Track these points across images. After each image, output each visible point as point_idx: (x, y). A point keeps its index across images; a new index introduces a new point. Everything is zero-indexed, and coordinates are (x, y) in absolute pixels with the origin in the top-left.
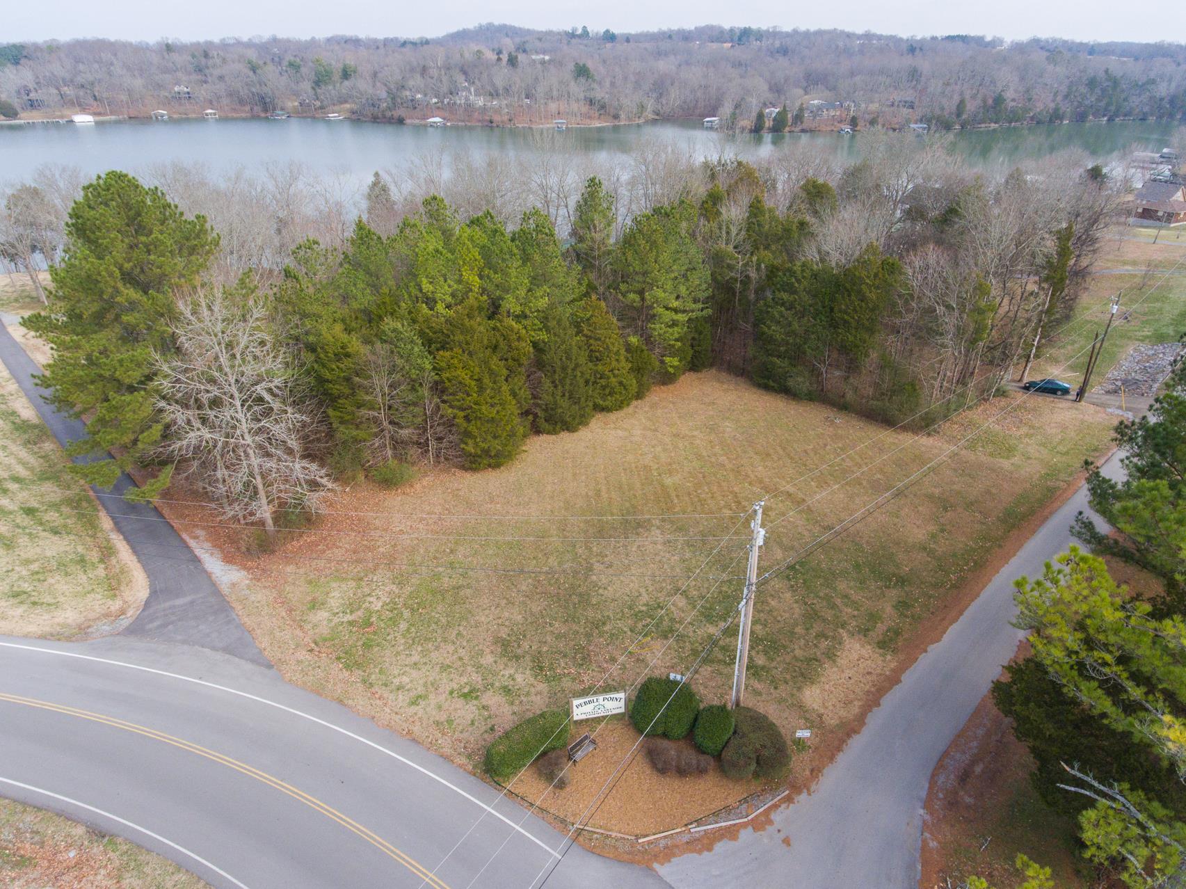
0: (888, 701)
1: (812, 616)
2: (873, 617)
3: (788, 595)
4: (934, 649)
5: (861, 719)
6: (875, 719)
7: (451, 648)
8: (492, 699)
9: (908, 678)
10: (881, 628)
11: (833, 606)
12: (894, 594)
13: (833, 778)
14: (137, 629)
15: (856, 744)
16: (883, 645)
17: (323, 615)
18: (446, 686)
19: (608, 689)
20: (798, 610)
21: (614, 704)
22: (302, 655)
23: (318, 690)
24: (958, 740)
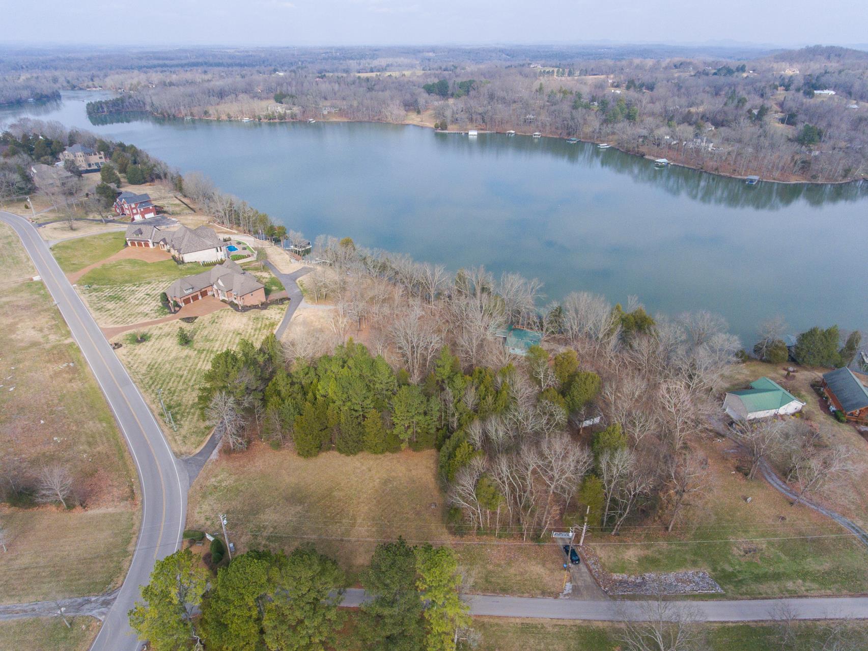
7: (219, 505)
8: (209, 523)
14: (186, 461)
17: (213, 480)
18: (207, 514)
19: (212, 536)
21: (211, 539)
22: (198, 488)
23: (189, 497)
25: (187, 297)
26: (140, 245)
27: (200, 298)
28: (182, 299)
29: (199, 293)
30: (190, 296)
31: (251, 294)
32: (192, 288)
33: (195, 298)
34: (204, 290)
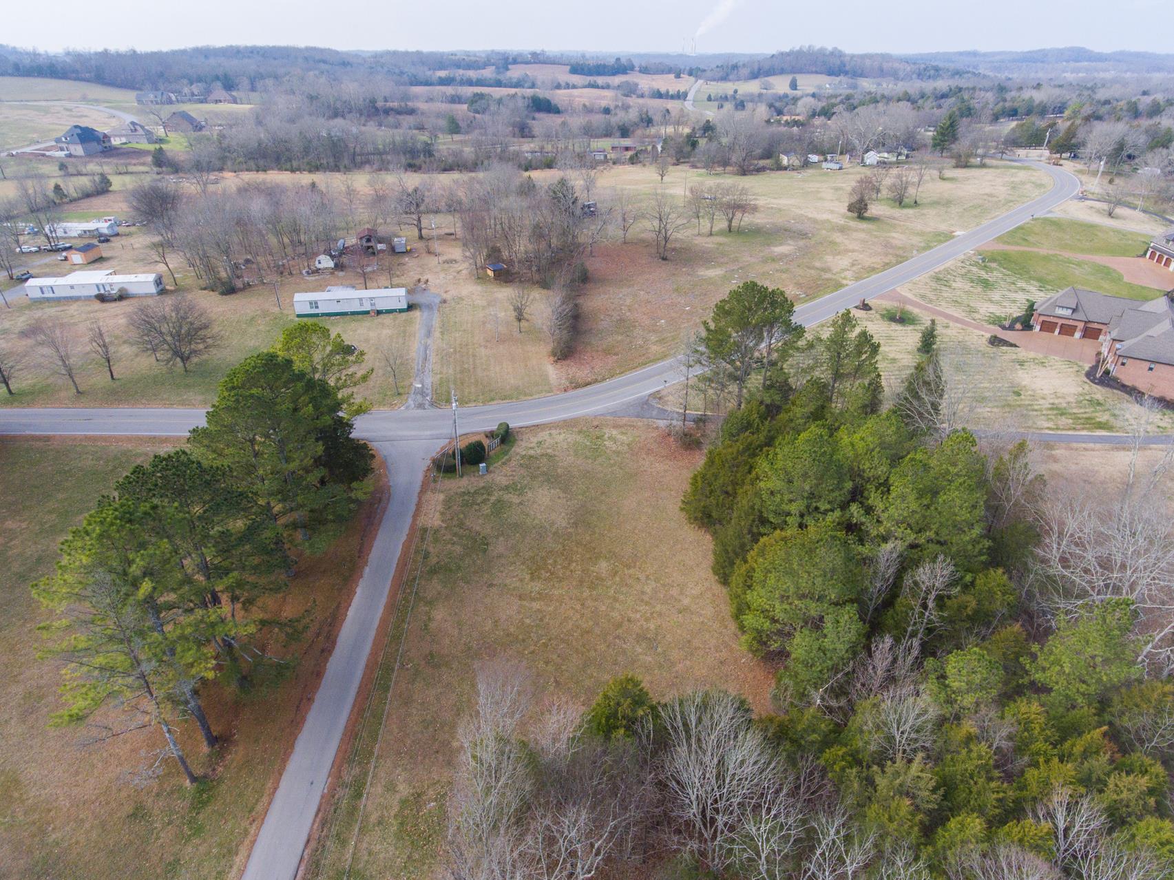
0: (413, 508)
1: (461, 525)
2: (436, 540)
3: (478, 528)
4: (404, 538)
5: (420, 498)
6: (415, 500)
8: (532, 445)
9: (409, 520)
10: (430, 539)
11: (455, 534)
12: (433, 560)
13: (419, 478)
14: (646, 404)
15: (418, 489)
16: (425, 530)
17: (615, 433)
18: (550, 441)
20: (468, 523)
22: (597, 423)
23: (574, 420)
24: (384, 510)
25: (1051, 319)
26: (1159, 261)
27: (1078, 335)
28: (1042, 318)
29: (1081, 325)
30: (1060, 322)
31: (1147, 365)
32: (1074, 311)
33: (1067, 330)
34: (1096, 326)
